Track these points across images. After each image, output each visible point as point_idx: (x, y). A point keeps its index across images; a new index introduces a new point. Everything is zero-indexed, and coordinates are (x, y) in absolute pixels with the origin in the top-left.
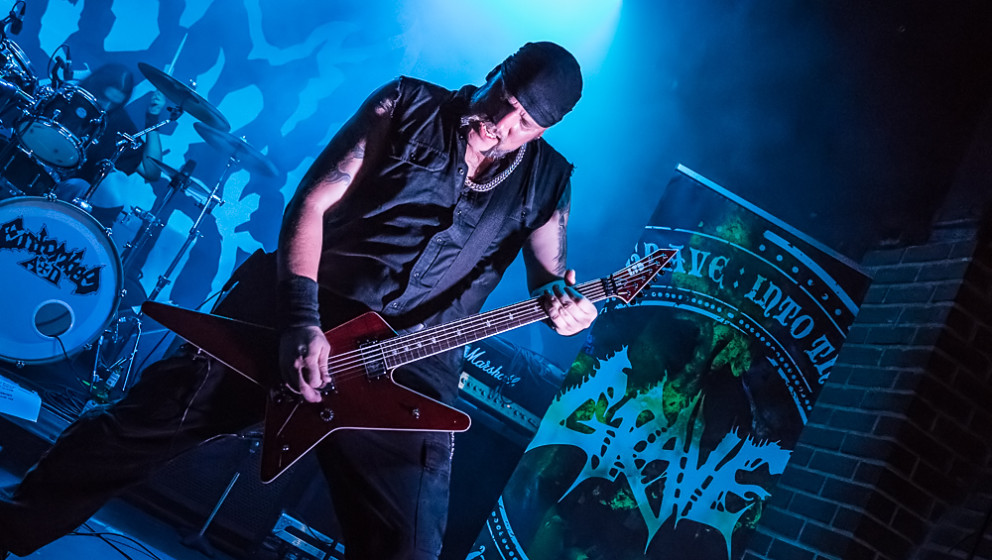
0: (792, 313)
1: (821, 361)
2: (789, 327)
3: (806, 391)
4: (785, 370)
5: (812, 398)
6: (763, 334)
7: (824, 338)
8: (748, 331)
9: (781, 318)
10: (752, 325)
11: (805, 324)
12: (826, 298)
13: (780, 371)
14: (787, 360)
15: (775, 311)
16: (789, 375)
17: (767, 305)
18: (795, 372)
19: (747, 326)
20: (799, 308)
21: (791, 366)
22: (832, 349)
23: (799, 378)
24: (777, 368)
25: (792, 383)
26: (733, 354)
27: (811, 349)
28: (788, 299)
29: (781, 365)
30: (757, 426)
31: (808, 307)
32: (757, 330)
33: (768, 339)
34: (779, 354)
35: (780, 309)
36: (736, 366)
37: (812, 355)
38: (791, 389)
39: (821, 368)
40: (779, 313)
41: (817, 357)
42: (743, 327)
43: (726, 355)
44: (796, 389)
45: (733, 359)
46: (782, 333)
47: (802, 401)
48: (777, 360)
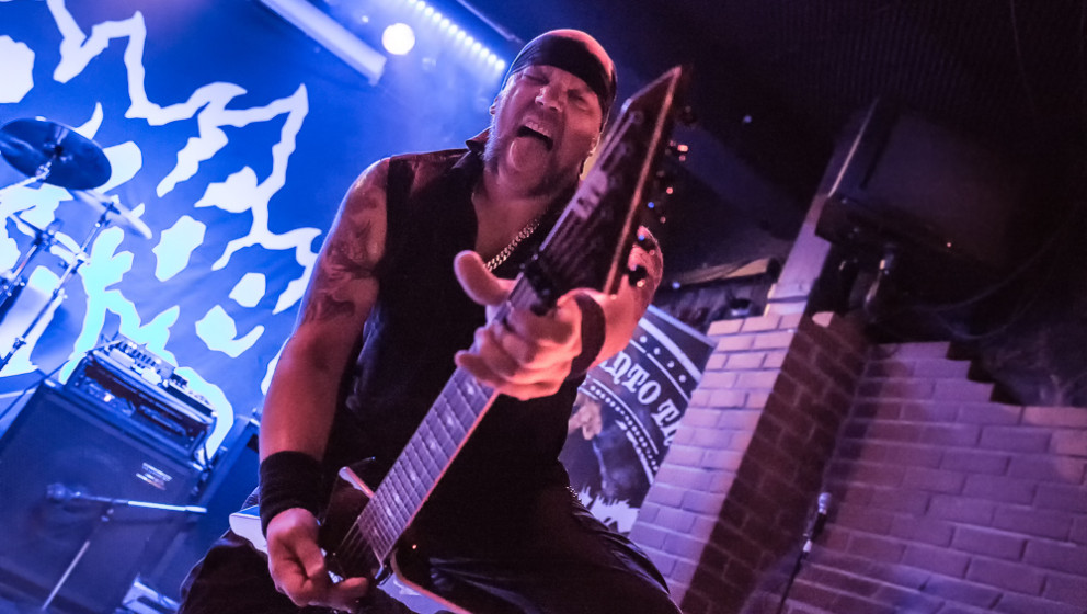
0: (640, 379)
1: (666, 424)
2: (637, 393)
3: (652, 452)
4: (633, 433)
5: (659, 459)
6: (613, 399)
7: (669, 402)
8: (598, 396)
9: (630, 385)
10: (603, 391)
11: (653, 389)
12: (671, 365)
13: (629, 435)
14: (635, 423)
15: (624, 378)
16: (637, 438)
17: (617, 371)
18: (643, 434)
19: (598, 392)
20: (646, 375)
21: (639, 429)
22: (677, 413)
23: (646, 440)
24: (625, 431)
25: (640, 445)
26: (585, 418)
27: (657, 412)
28: (637, 367)
29: (629, 428)
30: (608, 485)
31: (655, 375)
32: (608, 395)
33: (618, 404)
34: (627, 418)
35: (629, 375)
36: (588, 430)
37: (658, 418)
38: (639, 451)
39: (666, 431)
40: (628, 379)
41: (663, 421)
42: (594, 393)
43: (579, 419)
44: (644, 450)
45: (585, 423)
46: (631, 399)
47: (649, 461)
48: (626, 423)
